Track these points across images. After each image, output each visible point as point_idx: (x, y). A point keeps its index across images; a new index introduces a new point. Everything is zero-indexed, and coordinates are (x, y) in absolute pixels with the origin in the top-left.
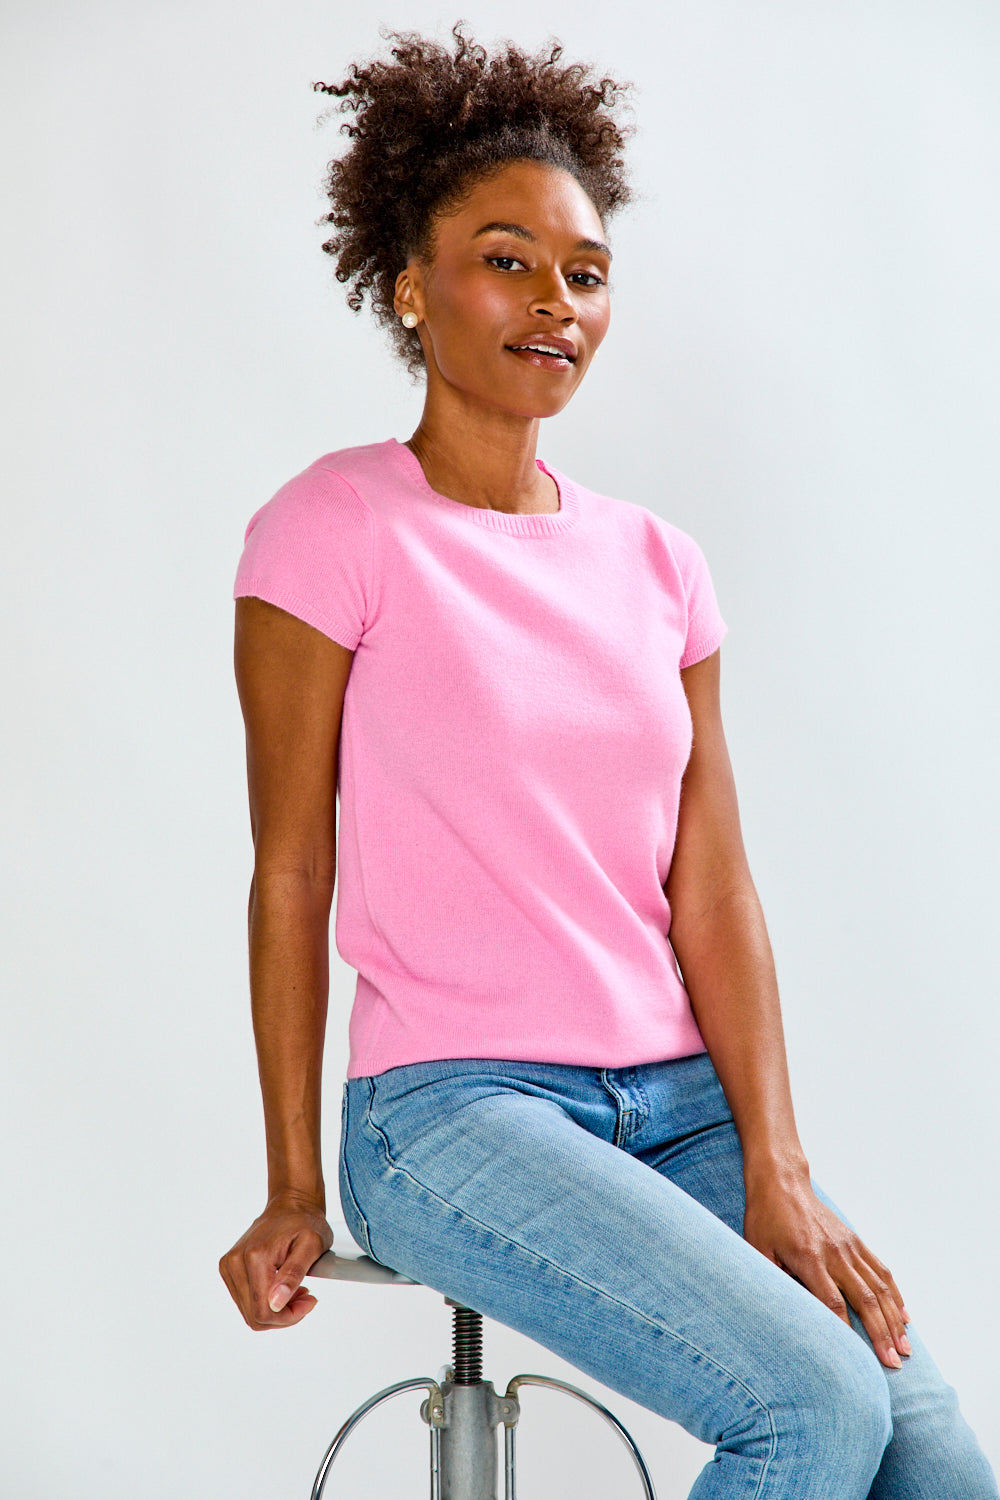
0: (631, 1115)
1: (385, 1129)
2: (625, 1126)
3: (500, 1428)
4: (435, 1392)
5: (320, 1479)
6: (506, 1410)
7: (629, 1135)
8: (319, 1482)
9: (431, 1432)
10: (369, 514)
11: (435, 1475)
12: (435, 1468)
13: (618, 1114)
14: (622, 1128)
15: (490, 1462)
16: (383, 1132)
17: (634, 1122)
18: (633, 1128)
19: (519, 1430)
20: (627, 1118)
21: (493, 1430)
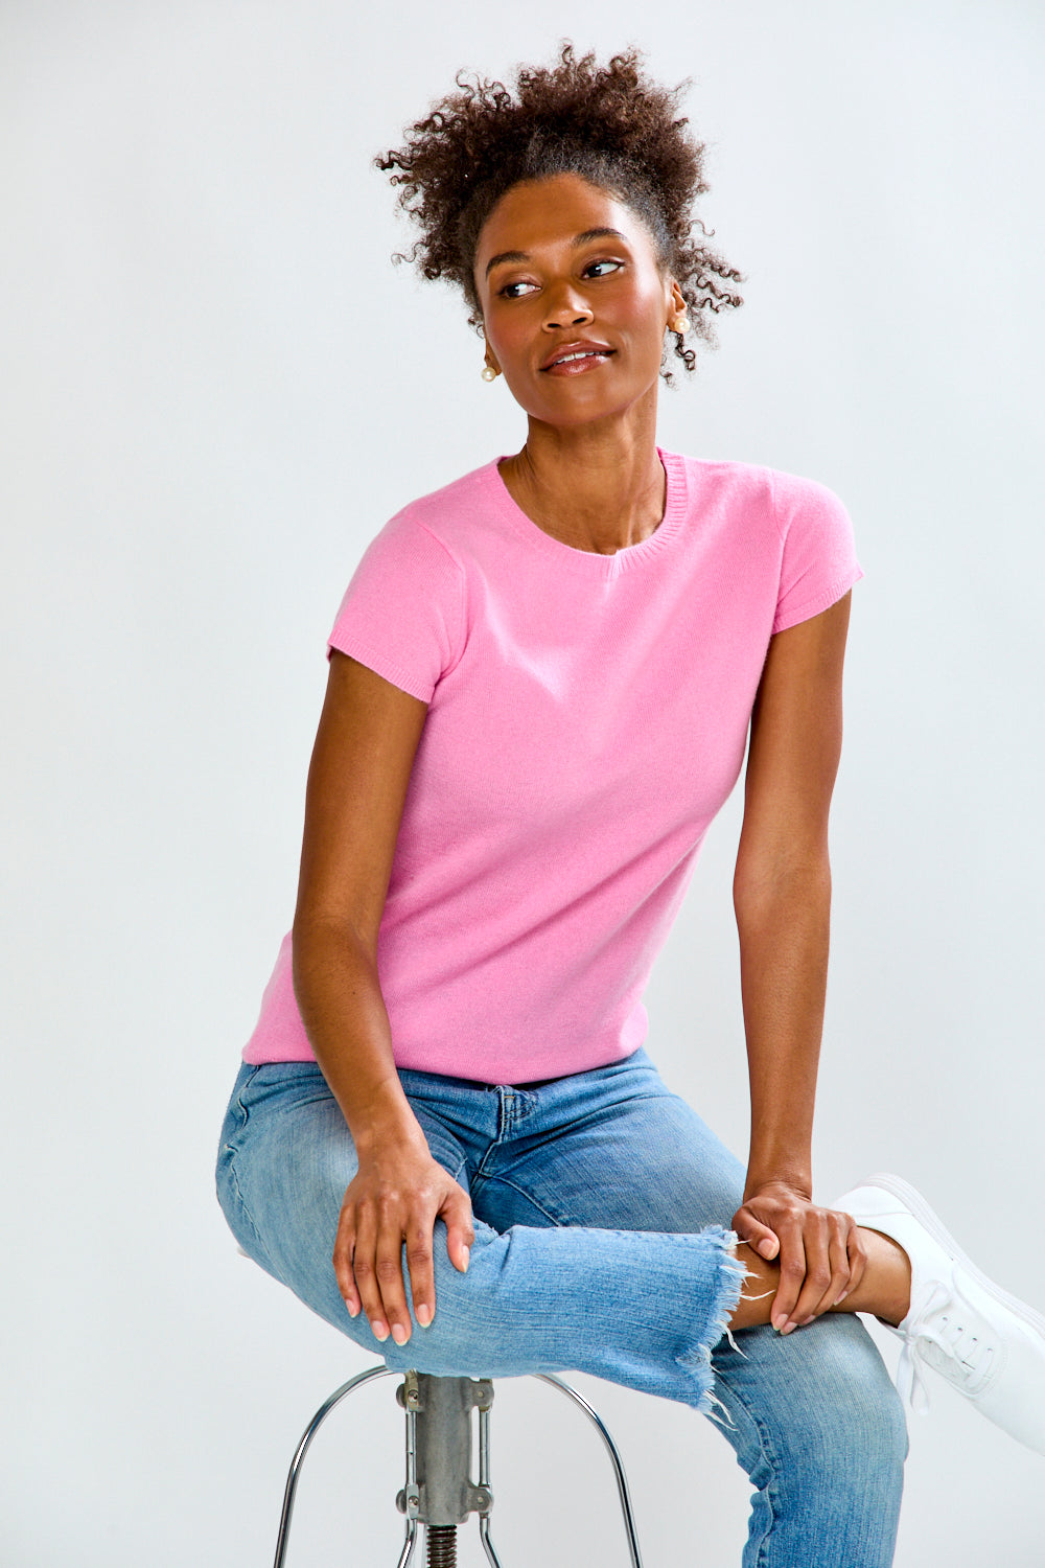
0: (515, 1100)
1: (250, 1109)
2: (509, 1109)
3: (475, 1411)
4: (410, 1376)
5: (297, 1460)
6: (480, 1394)
7: (515, 1120)
8: (296, 1464)
9: (407, 1415)
10: (460, 573)
11: (410, 1457)
12: (411, 1450)
13: (500, 1098)
14: (506, 1111)
15: (465, 1445)
16: (247, 1111)
17: (519, 1106)
18: (519, 1113)
19: (493, 1413)
20: (510, 1102)
21: (467, 1414)
